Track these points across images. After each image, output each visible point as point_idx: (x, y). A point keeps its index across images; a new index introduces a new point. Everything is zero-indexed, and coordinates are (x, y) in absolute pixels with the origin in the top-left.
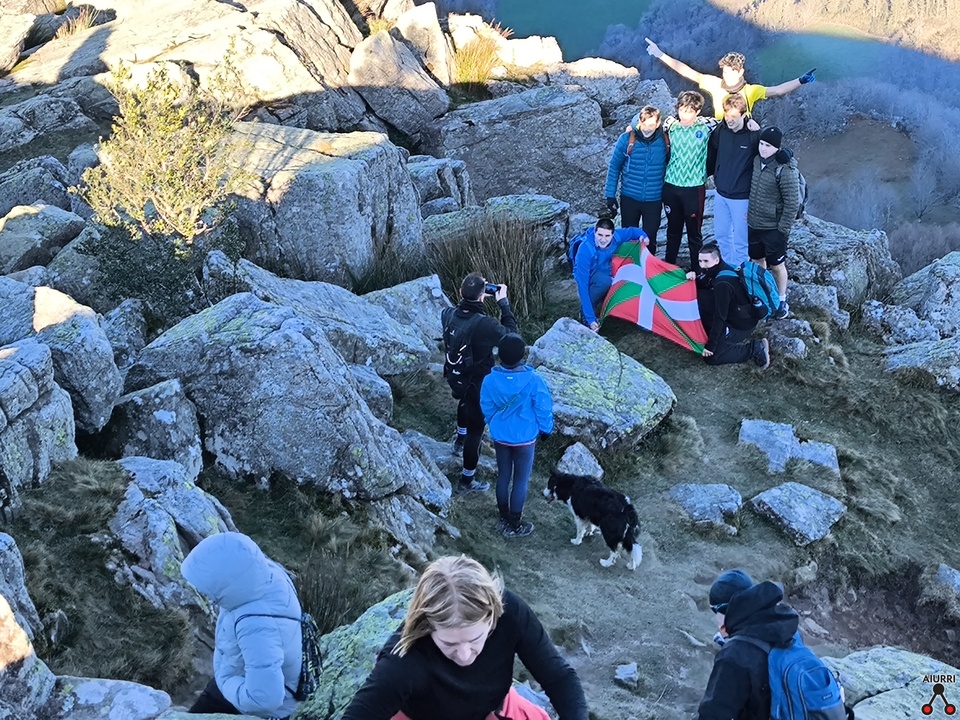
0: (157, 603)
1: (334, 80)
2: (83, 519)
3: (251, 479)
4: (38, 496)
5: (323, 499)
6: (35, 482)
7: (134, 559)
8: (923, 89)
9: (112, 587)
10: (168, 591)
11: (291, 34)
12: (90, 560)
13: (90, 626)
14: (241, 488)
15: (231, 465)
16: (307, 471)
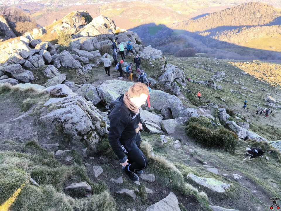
0: (48, 77)
1: (102, 33)
2: (42, 70)
3: (66, 67)
4: (39, 68)
5: (71, 68)
6: (39, 67)
7: (46, 73)
8: (187, 35)
9: (44, 75)
10: (49, 76)
11: (98, 29)
12: (42, 73)
13: (41, 79)
14: (65, 68)
15: (64, 66)
16: (70, 66)
